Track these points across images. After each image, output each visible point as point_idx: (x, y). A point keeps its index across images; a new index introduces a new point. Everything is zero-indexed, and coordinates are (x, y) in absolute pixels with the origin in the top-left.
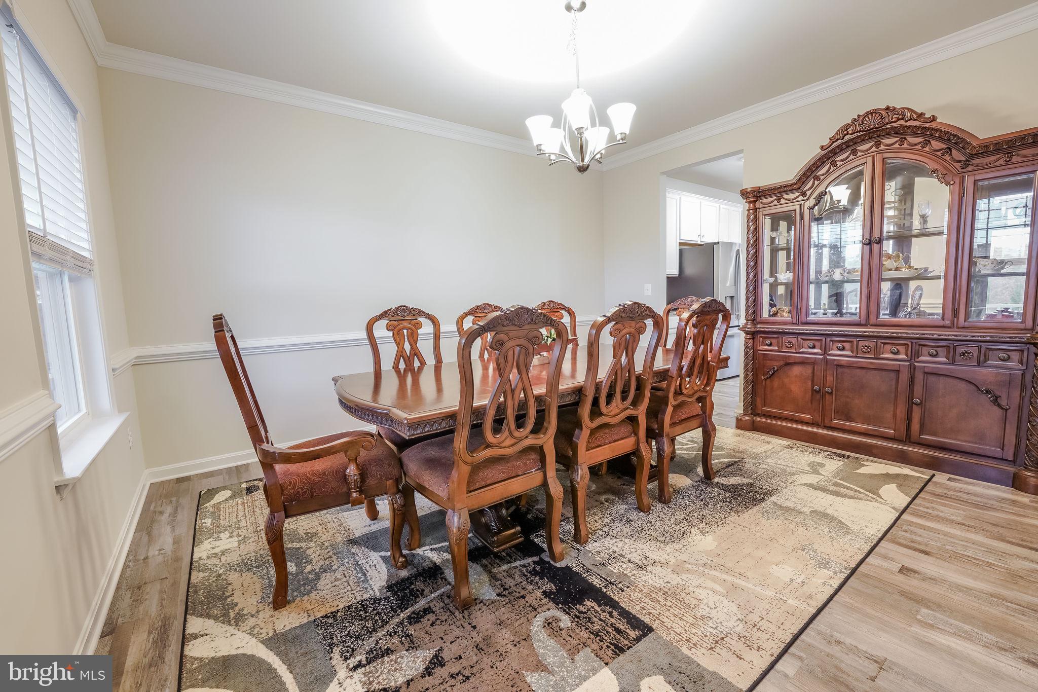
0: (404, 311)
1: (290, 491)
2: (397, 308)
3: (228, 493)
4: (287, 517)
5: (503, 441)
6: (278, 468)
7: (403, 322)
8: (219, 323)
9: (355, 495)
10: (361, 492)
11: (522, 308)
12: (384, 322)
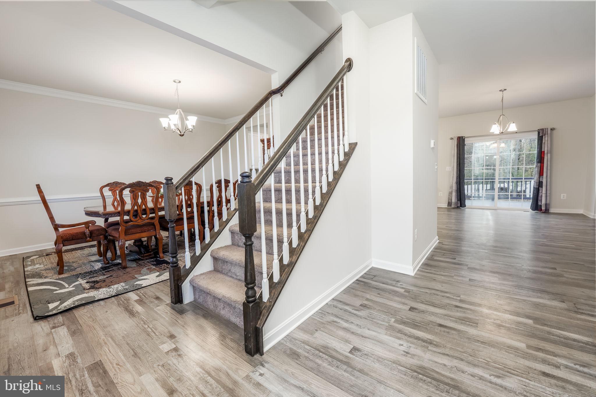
0: (117, 184)
1: (65, 237)
2: (113, 183)
3: (38, 256)
4: (63, 246)
5: (138, 220)
6: (61, 230)
7: (116, 188)
8: (38, 186)
9: (88, 239)
10: (90, 238)
11: (140, 181)
12: (108, 188)
